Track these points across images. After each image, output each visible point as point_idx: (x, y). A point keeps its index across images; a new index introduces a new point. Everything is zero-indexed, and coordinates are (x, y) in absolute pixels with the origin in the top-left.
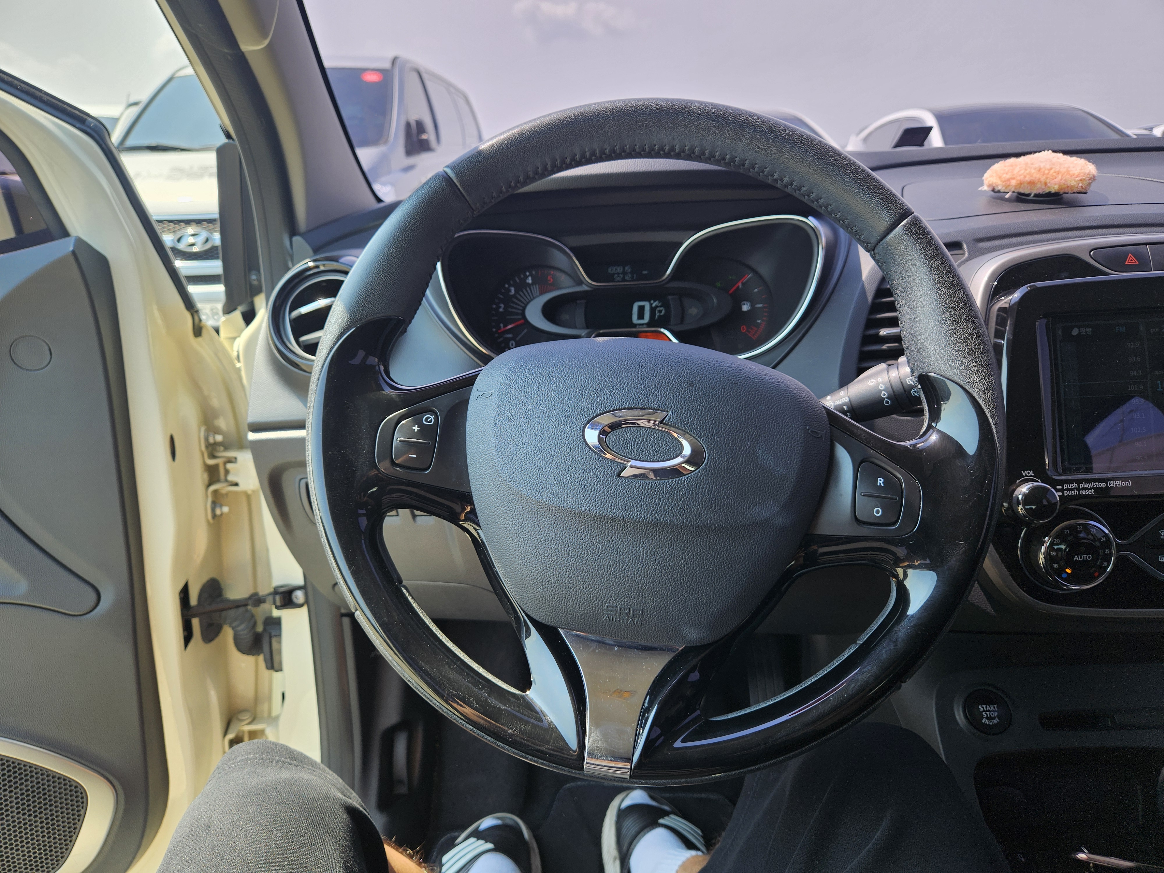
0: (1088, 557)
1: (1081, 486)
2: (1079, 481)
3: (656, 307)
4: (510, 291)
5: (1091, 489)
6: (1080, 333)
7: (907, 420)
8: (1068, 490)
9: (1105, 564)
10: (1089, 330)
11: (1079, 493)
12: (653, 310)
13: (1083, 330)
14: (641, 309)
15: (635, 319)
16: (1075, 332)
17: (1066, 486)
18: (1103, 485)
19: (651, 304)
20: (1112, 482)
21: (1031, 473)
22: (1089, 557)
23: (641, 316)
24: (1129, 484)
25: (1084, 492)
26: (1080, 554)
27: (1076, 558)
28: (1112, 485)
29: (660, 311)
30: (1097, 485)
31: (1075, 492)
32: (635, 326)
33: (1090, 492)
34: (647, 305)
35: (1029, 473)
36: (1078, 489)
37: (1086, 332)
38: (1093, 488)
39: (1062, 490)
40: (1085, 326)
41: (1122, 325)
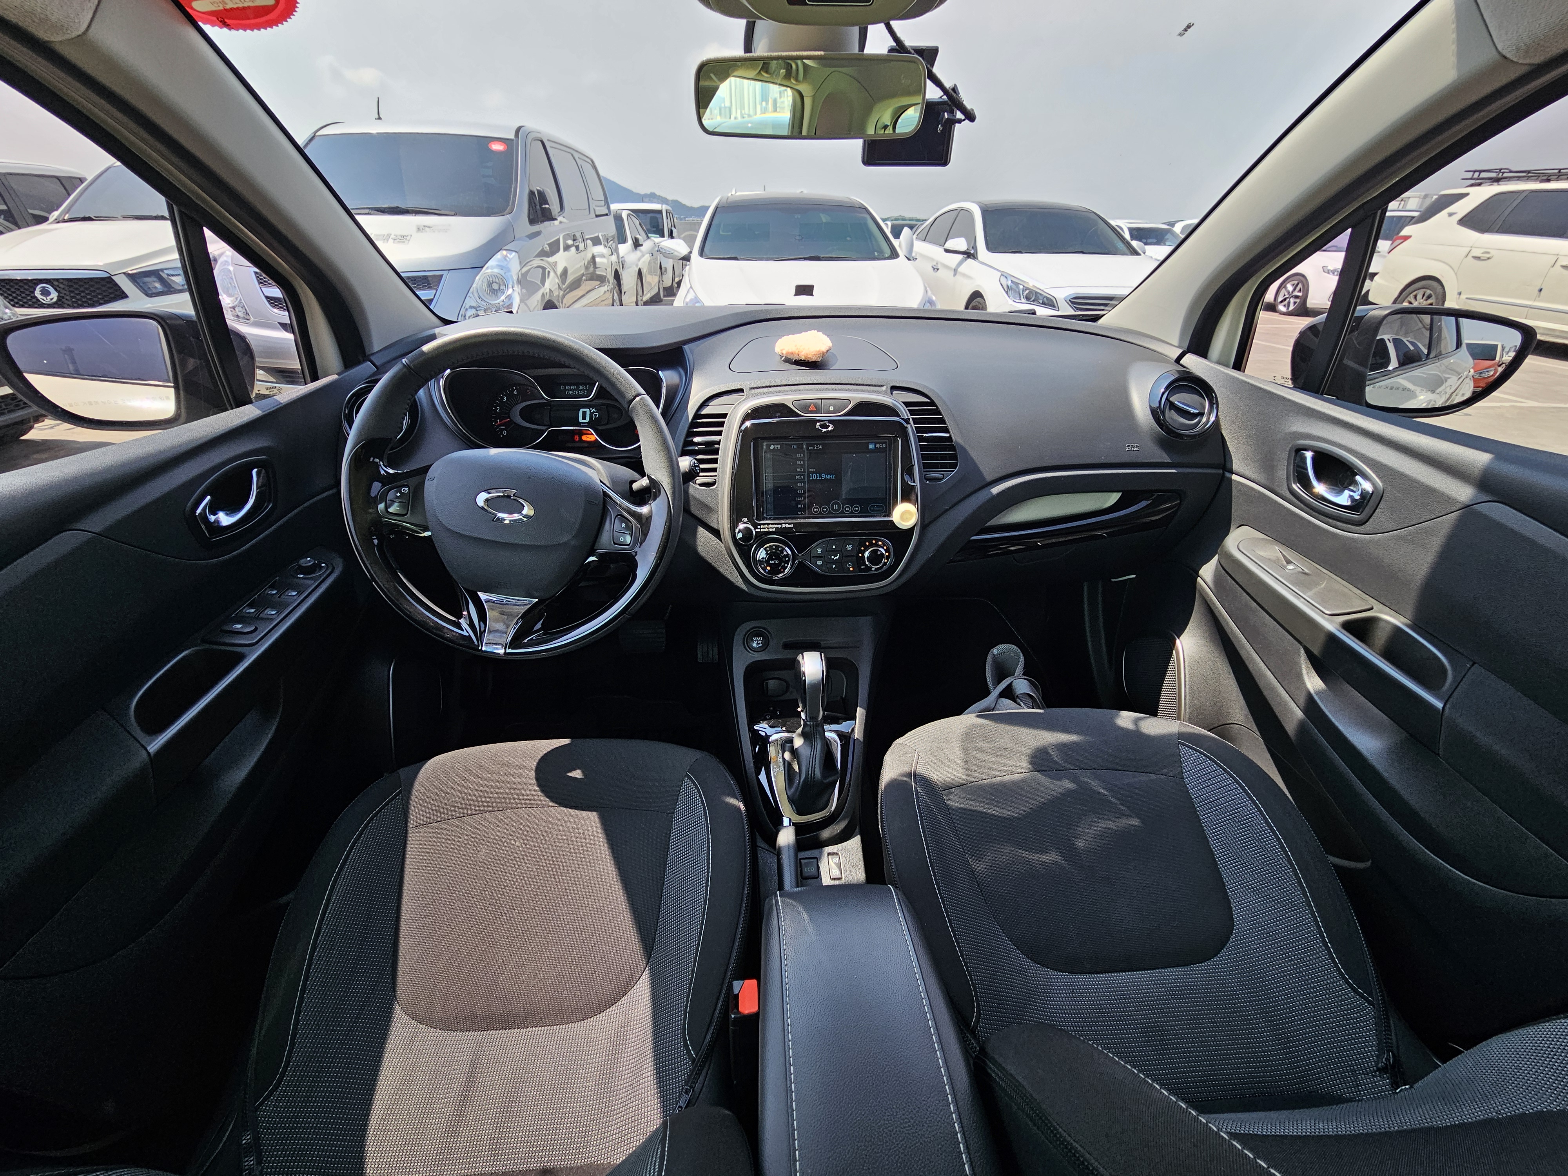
0: (777, 562)
1: (769, 526)
2: (768, 524)
3: (594, 412)
4: (503, 399)
6: (774, 448)
7: (704, 489)
8: (763, 528)
9: (786, 565)
10: (779, 446)
11: (768, 530)
12: (591, 414)
14: (584, 413)
15: (581, 420)
16: (772, 447)
17: (762, 526)
18: (779, 526)
19: (590, 411)
20: (784, 524)
23: (584, 418)
24: (791, 526)
25: (770, 530)
26: (773, 560)
27: (771, 561)
28: (784, 526)
29: (596, 415)
30: (777, 526)
31: (766, 530)
32: (579, 424)
33: (774, 529)
34: (588, 410)
35: (745, 520)
36: (768, 528)
37: (777, 448)
38: (775, 527)
39: (760, 529)
40: (777, 445)
41: (795, 444)
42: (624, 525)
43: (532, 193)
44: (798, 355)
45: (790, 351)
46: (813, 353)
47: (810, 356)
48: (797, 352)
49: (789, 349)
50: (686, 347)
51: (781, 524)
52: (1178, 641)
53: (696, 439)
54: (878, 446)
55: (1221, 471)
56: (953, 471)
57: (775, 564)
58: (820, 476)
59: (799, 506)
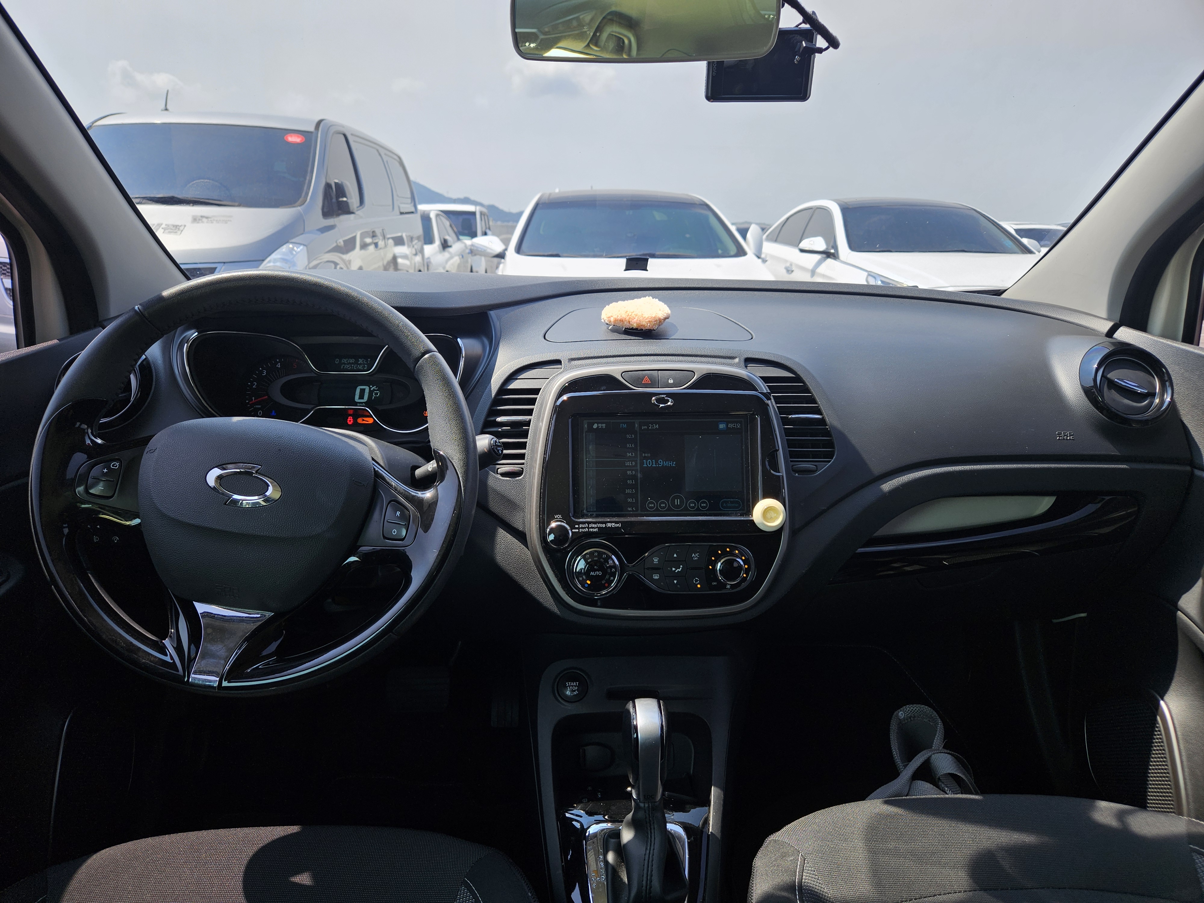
1: (590, 526)
2: (589, 523)
3: (374, 390)
4: (262, 372)
5: (596, 528)
6: (598, 427)
7: (507, 480)
8: (582, 528)
9: (612, 578)
10: (604, 425)
11: (589, 530)
12: (371, 392)
13: (600, 425)
14: (362, 391)
15: (357, 399)
16: (595, 426)
17: (581, 526)
18: (604, 526)
19: (370, 388)
20: (609, 524)
21: (560, 516)
22: (600, 573)
23: (361, 397)
24: (619, 525)
25: (591, 530)
26: (595, 571)
27: (592, 573)
28: (609, 526)
29: (376, 394)
30: (600, 526)
31: (586, 530)
32: (356, 404)
33: (595, 530)
34: (367, 389)
35: (559, 516)
36: (588, 528)
37: (602, 427)
38: (597, 527)
39: (578, 528)
40: (602, 423)
41: (624, 423)
42: (398, 513)
43: (328, 186)
44: (629, 322)
45: (619, 318)
46: (647, 320)
47: (644, 323)
48: (627, 318)
49: (618, 316)
50: (493, 313)
51: (605, 523)
52: (1162, 703)
53: (499, 419)
54: (730, 425)
55: (1188, 468)
56: (829, 461)
57: (597, 576)
58: (656, 462)
59: (629, 500)
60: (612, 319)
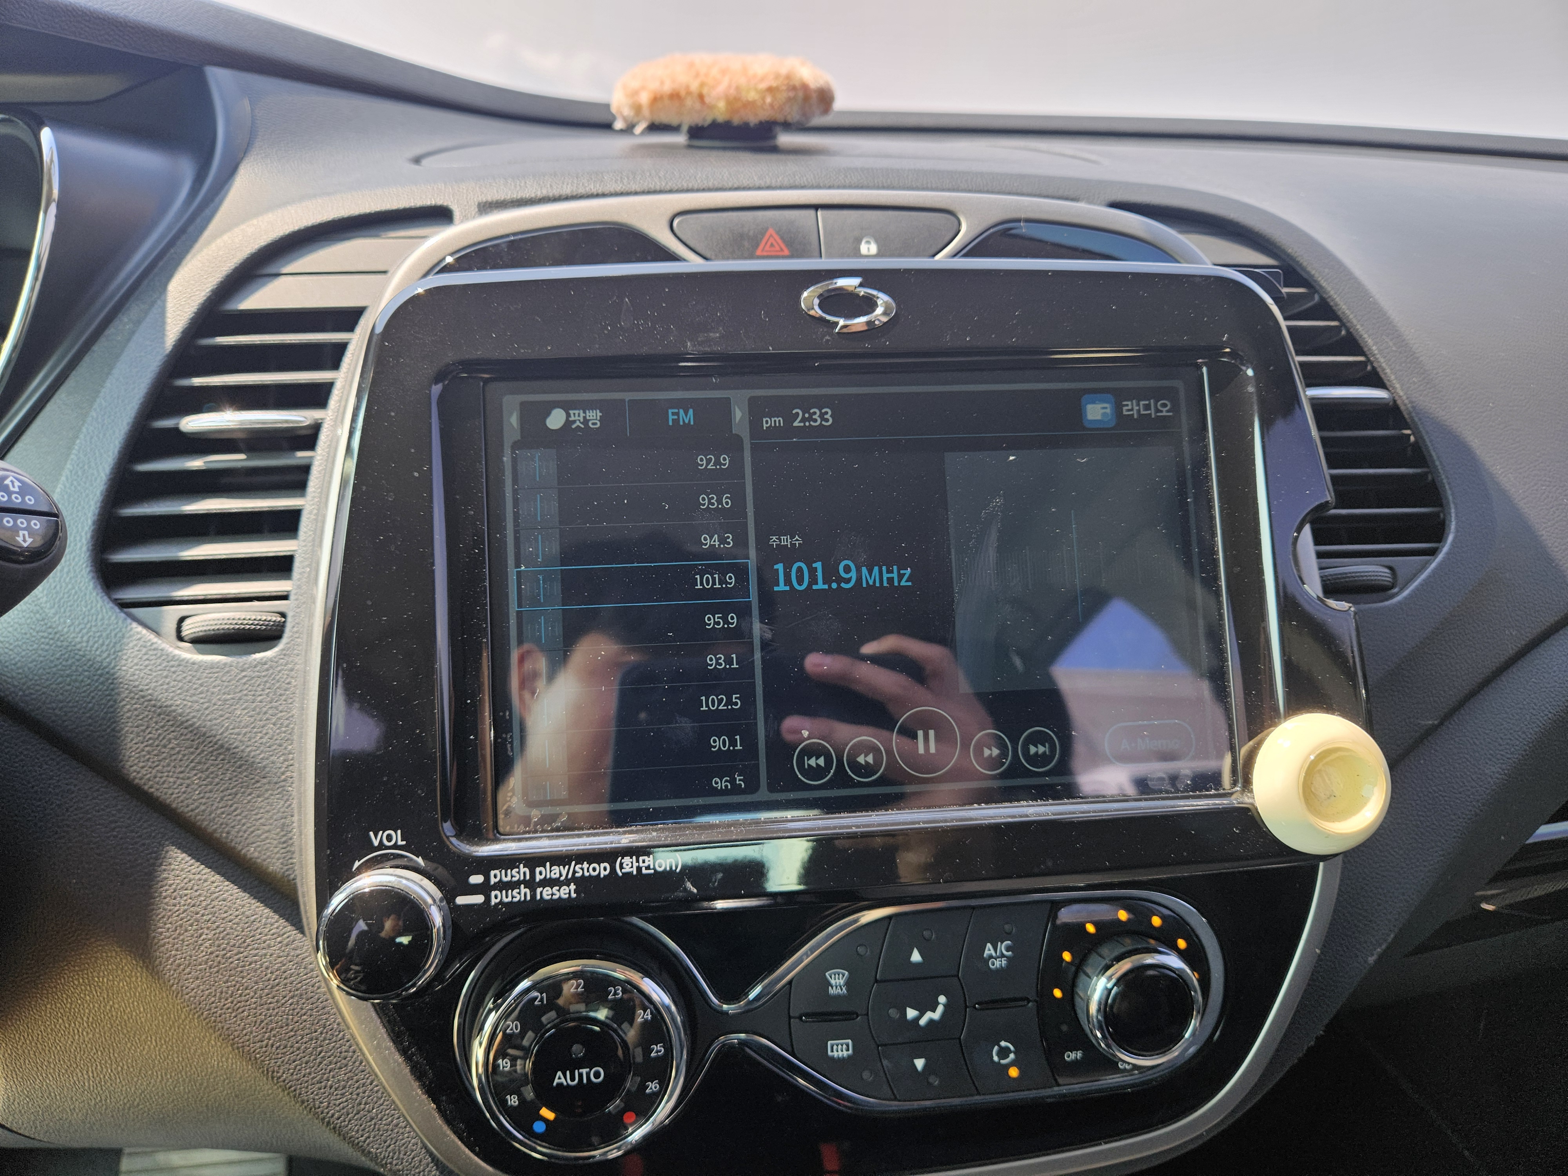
0: (595, 1075)
1: (541, 873)
2: (534, 861)
5: (567, 883)
6: (568, 423)
8: (503, 886)
9: (653, 1086)
10: (594, 416)
11: (533, 896)
13: (577, 416)
16: (556, 420)
17: (496, 875)
18: (602, 869)
20: (627, 860)
21: (397, 837)
22: (597, 1075)
25: (546, 893)
26: (571, 1065)
27: (560, 1079)
28: (627, 869)
30: (585, 870)
31: (521, 894)
33: (564, 892)
35: (389, 838)
36: (531, 884)
37: (586, 421)
38: (574, 879)
39: (485, 889)
40: (586, 406)
41: (684, 404)
44: (701, 97)
45: (667, 88)
46: (763, 86)
47: (752, 96)
48: (694, 86)
49: (662, 83)
50: (226, 76)
51: (610, 856)
53: (193, 423)
54: (1131, 408)
56: (1433, 552)
57: (585, 1089)
58: (830, 574)
59: (718, 743)
60: (644, 98)
